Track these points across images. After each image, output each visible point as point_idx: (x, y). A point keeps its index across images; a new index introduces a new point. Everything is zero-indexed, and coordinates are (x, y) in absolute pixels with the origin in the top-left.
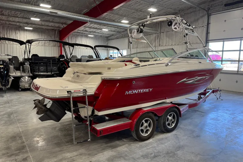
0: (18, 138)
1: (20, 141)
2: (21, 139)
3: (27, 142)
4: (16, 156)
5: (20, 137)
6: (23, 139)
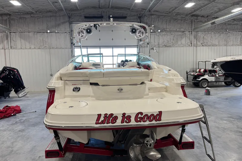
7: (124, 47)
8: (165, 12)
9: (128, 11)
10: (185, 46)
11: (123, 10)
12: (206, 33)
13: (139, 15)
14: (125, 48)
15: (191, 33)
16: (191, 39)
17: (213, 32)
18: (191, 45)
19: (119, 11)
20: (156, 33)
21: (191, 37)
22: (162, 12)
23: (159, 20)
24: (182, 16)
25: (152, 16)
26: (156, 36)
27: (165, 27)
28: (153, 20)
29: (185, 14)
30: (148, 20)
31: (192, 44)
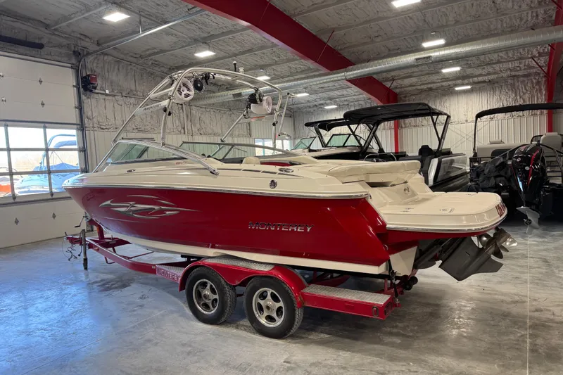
0: (540, 350)
1: (539, 341)
2: (536, 345)
3: (523, 333)
4: (551, 320)
5: (536, 351)
6: (530, 343)
7: (43, 125)
8: (131, 54)
9: (43, 29)
10: (172, 133)
11: (29, 24)
12: (202, 109)
13: (74, 47)
14: (45, 128)
15: (180, 106)
16: (182, 119)
17: (212, 110)
18: (182, 131)
19: (18, 25)
20: (116, 97)
21: (181, 114)
22: (126, 52)
23: (120, 69)
24: (162, 69)
25: (106, 57)
26: (116, 105)
27: (133, 88)
28: (106, 66)
29: (169, 67)
30: (95, 65)
31: (184, 128)
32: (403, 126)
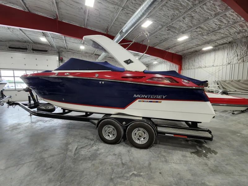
32: (183, 69)
